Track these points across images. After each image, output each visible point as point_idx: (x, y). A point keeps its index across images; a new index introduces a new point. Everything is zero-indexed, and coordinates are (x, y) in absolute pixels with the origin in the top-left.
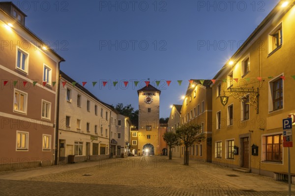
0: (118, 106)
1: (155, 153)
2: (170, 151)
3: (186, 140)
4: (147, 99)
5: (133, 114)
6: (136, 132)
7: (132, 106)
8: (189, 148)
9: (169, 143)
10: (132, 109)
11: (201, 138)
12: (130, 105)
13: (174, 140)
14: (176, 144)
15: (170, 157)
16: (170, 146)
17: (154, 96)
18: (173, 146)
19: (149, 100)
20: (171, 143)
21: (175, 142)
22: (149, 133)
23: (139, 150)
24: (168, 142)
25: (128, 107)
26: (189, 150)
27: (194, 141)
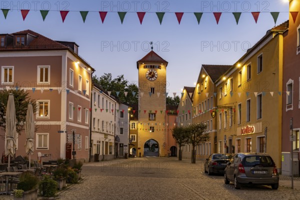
0: (104, 77)
1: (160, 153)
2: (180, 150)
3: (193, 139)
4: (150, 73)
5: (126, 90)
6: (136, 122)
7: (125, 79)
8: (195, 147)
9: (179, 140)
10: (125, 83)
11: (205, 138)
12: (122, 76)
13: (184, 137)
14: (187, 141)
15: (180, 159)
16: (180, 144)
17: (159, 70)
18: (183, 144)
19: (152, 75)
20: (180, 141)
21: (186, 139)
22: (152, 124)
23: (139, 149)
24: (177, 140)
25: (119, 80)
26: (195, 149)
27: (200, 140)
